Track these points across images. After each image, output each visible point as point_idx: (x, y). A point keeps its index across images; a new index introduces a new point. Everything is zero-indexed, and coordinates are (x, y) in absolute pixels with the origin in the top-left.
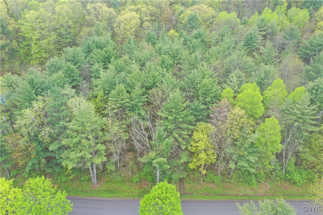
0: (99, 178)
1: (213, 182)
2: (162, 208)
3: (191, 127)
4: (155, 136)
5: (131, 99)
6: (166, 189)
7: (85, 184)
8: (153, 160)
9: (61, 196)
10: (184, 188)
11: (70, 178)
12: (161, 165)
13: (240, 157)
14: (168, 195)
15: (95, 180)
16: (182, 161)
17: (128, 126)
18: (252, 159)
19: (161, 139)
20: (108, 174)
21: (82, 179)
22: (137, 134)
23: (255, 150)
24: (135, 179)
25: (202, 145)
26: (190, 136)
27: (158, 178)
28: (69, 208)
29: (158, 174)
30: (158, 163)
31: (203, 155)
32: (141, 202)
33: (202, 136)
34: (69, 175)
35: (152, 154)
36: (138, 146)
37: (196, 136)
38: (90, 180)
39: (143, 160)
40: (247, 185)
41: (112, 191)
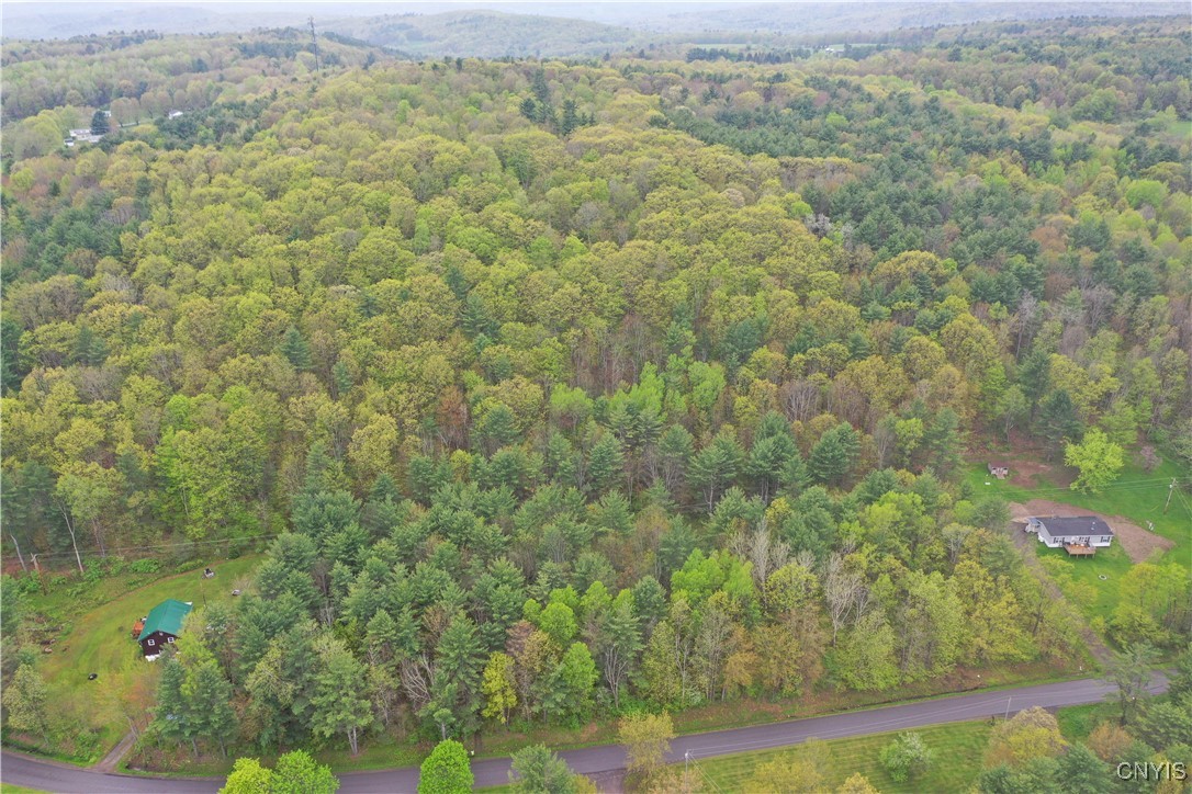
0: (360, 744)
1: (521, 731)
2: (446, 770)
3: (482, 661)
4: (434, 681)
5: (398, 630)
6: (450, 748)
7: (340, 755)
8: (433, 713)
9: (325, 771)
10: (481, 744)
11: (318, 749)
12: (445, 718)
13: (547, 696)
14: (452, 754)
15: (354, 747)
16: (473, 709)
17: (398, 667)
18: (559, 697)
19: (442, 684)
20: (372, 736)
21: (336, 747)
22: (412, 680)
23: (563, 684)
24: (413, 738)
25: (494, 686)
26: (480, 673)
27: (444, 735)
28: (336, 784)
29: (444, 729)
30: (440, 716)
31: (499, 699)
32: (422, 767)
33: (495, 674)
34: (317, 745)
35: (432, 705)
36: (413, 696)
37: (488, 673)
38: (347, 748)
39: (421, 714)
40: (567, 730)
41: (381, 761)
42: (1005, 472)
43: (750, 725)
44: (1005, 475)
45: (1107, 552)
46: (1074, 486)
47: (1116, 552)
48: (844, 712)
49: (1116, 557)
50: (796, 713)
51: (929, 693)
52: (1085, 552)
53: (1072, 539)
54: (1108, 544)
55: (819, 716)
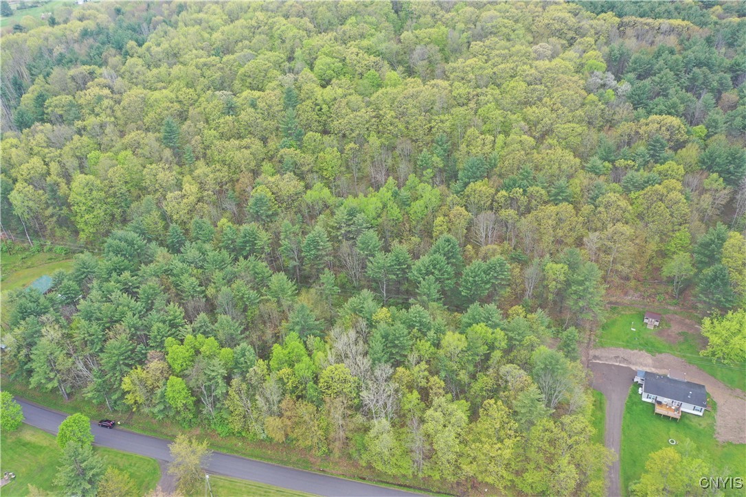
42: (657, 324)
43: (290, 466)
44: (655, 326)
45: (695, 421)
46: (703, 353)
47: (704, 423)
48: (361, 481)
49: (701, 428)
50: (327, 469)
51: (436, 489)
52: (671, 414)
53: (665, 400)
54: (701, 414)
55: (341, 477)
